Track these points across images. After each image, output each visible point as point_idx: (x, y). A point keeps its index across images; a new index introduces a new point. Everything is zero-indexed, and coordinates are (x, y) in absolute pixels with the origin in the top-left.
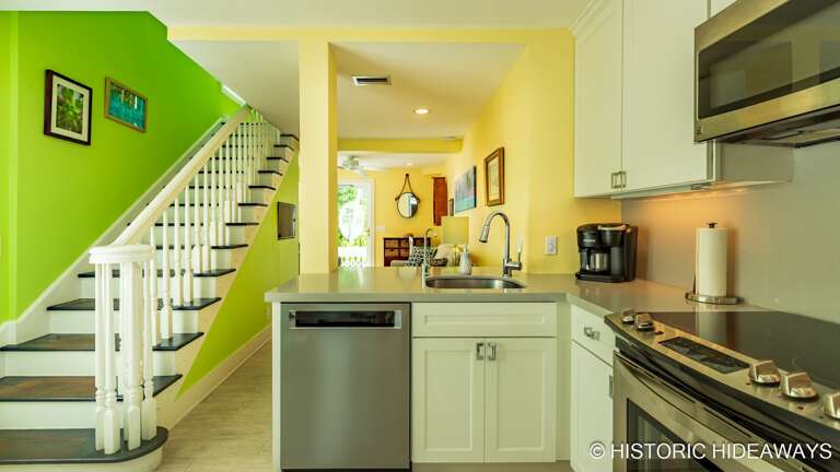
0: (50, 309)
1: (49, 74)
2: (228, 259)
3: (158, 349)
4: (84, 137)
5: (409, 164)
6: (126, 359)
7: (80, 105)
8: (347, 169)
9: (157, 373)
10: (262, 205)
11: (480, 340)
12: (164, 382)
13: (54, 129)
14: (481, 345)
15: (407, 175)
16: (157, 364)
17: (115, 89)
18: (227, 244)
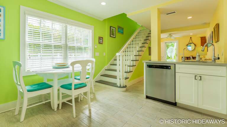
0: (111, 65)
1: (111, 27)
2: (138, 58)
3: (125, 72)
4: (115, 36)
5: (191, 34)
6: (121, 74)
7: (114, 31)
8: (169, 38)
9: (125, 77)
10: (145, 47)
11: (196, 75)
12: (126, 78)
13: (111, 36)
14: (196, 76)
15: (191, 38)
16: (125, 75)
17: (119, 27)
18: (137, 55)
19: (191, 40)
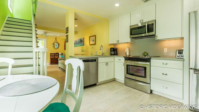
5: (58, 36)
15: (56, 38)
19: (56, 40)
